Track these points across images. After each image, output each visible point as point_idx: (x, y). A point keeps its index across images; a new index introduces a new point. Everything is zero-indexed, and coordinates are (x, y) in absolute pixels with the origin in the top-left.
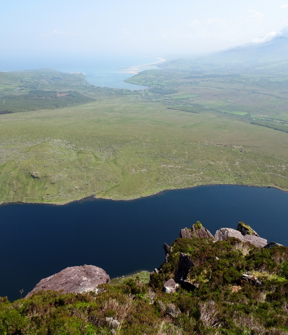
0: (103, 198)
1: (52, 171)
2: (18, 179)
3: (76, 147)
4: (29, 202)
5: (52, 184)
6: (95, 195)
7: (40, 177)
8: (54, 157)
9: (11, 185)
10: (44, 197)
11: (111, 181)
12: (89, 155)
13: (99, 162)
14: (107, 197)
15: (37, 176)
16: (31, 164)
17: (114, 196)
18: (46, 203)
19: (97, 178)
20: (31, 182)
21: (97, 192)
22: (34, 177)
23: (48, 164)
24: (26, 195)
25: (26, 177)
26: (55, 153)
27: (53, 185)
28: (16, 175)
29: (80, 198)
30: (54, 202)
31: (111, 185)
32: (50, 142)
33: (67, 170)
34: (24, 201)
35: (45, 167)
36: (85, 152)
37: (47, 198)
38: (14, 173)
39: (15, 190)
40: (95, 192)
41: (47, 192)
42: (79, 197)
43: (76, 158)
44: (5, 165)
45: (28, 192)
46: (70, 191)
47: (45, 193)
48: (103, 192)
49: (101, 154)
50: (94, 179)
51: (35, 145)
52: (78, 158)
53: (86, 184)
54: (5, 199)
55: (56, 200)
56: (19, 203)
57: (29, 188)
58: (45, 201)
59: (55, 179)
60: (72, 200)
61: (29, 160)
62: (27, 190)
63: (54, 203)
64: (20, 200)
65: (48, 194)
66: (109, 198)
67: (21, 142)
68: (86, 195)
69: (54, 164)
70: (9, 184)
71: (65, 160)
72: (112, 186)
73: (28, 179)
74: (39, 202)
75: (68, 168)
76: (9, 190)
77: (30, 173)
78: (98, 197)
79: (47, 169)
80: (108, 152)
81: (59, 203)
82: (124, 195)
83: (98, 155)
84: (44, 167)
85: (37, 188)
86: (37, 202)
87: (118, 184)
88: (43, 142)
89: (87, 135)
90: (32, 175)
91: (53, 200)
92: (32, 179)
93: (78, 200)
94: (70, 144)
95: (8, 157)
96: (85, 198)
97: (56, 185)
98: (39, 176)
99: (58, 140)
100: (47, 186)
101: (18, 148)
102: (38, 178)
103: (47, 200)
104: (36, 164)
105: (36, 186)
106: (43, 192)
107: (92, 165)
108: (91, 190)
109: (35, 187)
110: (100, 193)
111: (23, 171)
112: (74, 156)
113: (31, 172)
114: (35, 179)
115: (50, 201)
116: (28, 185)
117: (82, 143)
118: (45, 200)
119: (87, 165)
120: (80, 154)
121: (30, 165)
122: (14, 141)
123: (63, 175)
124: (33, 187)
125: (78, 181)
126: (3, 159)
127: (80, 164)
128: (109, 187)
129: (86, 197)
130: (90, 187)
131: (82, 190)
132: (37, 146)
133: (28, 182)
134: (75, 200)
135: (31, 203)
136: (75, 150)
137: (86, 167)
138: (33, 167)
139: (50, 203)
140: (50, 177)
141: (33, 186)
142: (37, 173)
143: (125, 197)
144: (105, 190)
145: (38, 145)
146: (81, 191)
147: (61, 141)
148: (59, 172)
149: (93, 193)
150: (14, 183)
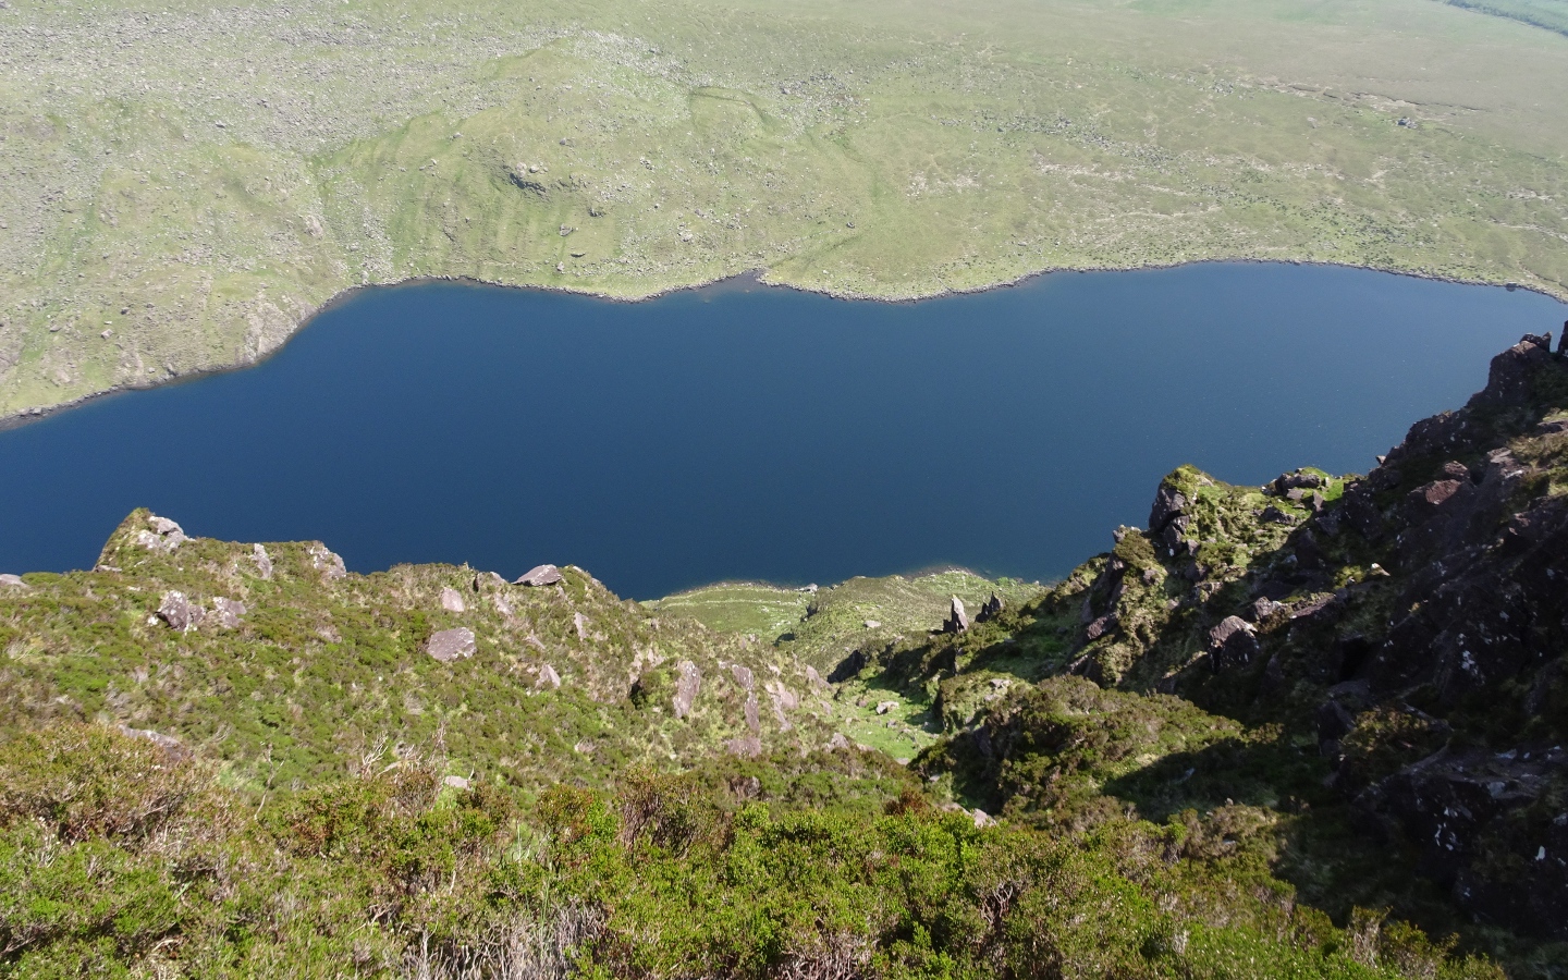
0: (794, 284)
1: (591, 163)
2: (459, 187)
3: (682, 71)
4: (505, 281)
5: (592, 215)
6: (762, 272)
7: (543, 185)
8: (596, 107)
9: (434, 209)
10: (560, 267)
11: (826, 219)
12: (734, 108)
13: (777, 139)
14: (809, 283)
15: (532, 179)
16: (508, 129)
17: (839, 281)
18: (569, 288)
19: (773, 203)
20: (509, 201)
21: (772, 260)
22: (521, 185)
23: (576, 135)
24: (493, 253)
25: (492, 182)
26: (599, 91)
27: (598, 220)
28: (453, 171)
29: (700, 281)
30: (600, 285)
31: (826, 235)
32: (578, 44)
33: (649, 162)
34: (487, 277)
35: (562, 144)
36: (718, 92)
37: (574, 270)
38: (445, 164)
39: (450, 231)
40: (762, 260)
41: (574, 244)
42: (698, 274)
43: (686, 116)
44: (407, 129)
45: (502, 242)
46: (662, 248)
47: (568, 252)
48: (793, 263)
49: (787, 104)
50: (756, 207)
51: (522, 53)
52: (693, 119)
53: (725, 224)
54: (416, 262)
55: (609, 279)
56: (469, 284)
57: (503, 227)
58: (568, 283)
59: (602, 192)
60: (669, 286)
61: (499, 115)
62: (495, 235)
63: (601, 290)
64: (469, 271)
65: (577, 256)
66: (818, 288)
67: (466, 37)
68: (725, 268)
69: (598, 137)
70: (427, 206)
71: (640, 123)
72: (832, 239)
73: (497, 192)
74: (543, 281)
75: (653, 154)
76: (428, 229)
77: (505, 167)
78: (772, 278)
79: (571, 155)
80: (816, 99)
81: (618, 292)
82: (881, 280)
83: (773, 110)
84: (560, 147)
85: (533, 228)
86: (533, 283)
87: (855, 232)
88: (553, 43)
89: (726, 19)
90: (512, 176)
91: (597, 280)
92: (515, 191)
93: (692, 285)
94: (658, 54)
95: (416, 95)
96: (721, 281)
97: (609, 221)
98: (540, 178)
99: (613, 37)
100: (572, 221)
101: (455, 61)
102: (536, 187)
103: (574, 279)
104: (529, 130)
105: (531, 220)
106: (559, 246)
107: (750, 151)
108: (745, 249)
109: (527, 222)
110: (779, 264)
111: (476, 155)
112: (676, 109)
113: (509, 163)
114: (526, 190)
115: (586, 284)
116: (498, 215)
117: (709, 55)
118: (567, 279)
119: (727, 148)
120: (700, 101)
121: (506, 135)
122: (437, 33)
123: (634, 182)
124: (519, 223)
125: (692, 210)
126: (399, 105)
127: (700, 139)
128: (817, 246)
129: (724, 275)
130: (740, 238)
131: (711, 247)
132: (527, 55)
133: (498, 200)
134: (682, 284)
135: (515, 287)
136: (680, 84)
137: (725, 156)
138: (517, 142)
139: (588, 290)
140: (582, 188)
141: (519, 220)
142: (534, 168)
143: (882, 286)
144: (800, 252)
145: (533, 51)
146: (706, 251)
147: (622, 41)
148: (617, 167)
149: (754, 263)
150: (446, 204)
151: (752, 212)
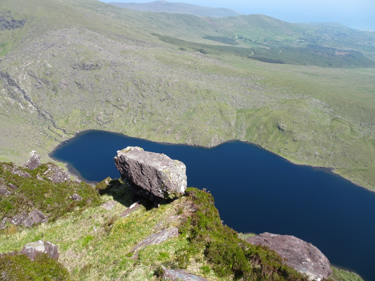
0: (342, 175)
1: (299, 128)
2: (265, 125)
3: (333, 113)
4: (267, 149)
5: (294, 141)
6: (334, 169)
7: (285, 130)
8: (305, 116)
9: (258, 128)
10: (281, 150)
11: (359, 162)
12: (344, 126)
13: (353, 137)
14: (346, 177)
15: (283, 128)
16: (282, 115)
17: (357, 180)
18: (281, 156)
19: (344, 152)
20: (275, 132)
21: (338, 167)
23: (298, 121)
24: (267, 142)
25: (273, 126)
26: (308, 112)
27: (295, 142)
28: (266, 121)
29: (315, 165)
30: (289, 158)
31: (357, 166)
32: (308, 100)
33: (314, 132)
34: (263, 147)
35: (293, 122)
36: (341, 120)
37: (284, 152)
38: (265, 119)
39: (260, 134)
40: (335, 166)
41: (286, 146)
42: (315, 164)
43: (329, 124)
44: (260, 109)
45: (270, 140)
46: (308, 154)
47: (284, 147)
48: (344, 170)
49: (360, 128)
50: (339, 152)
51: (293, 99)
52: (331, 125)
53: (328, 154)
54: (250, 138)
55: (292, 157)
56: (259, 147)
57: (272, 137)
59: (298, 137)
60: (306, 164)
61: (281, 112)
62: (269, 138)
63: (288, 159)
64: (260, 144)
65: (286, 149)
66: (348, 179)
67: (281, 93)
68: (323, 165)
69: (303, 123)
70: (257, 127)
71: (315, 123)
72: (358, 168)
73: (273, 129)
74: (276, 152)
75: (316, 131)
76: (255, 132)
77: (277, 124)
78: (335, 172)
79: (294, 126)
80: (371, 129)
81: (293, 161)
82: (370, 184)
83: (356, 128)
84: (292, 123)
85: (278, 139)
86: (273, 152)
87: (367, 168)
88: (301, 99)
89: (352, 103)
90: (278, 126)
91: (288, 156)
92: (278, 130)
93: (313, 165)
94: (328, 107)
95: (265, 103)
96: (321, 167)
97: (297, 144)
98: (285, 129)
99: (317, 100)
100: (288, 141)
101: (276, 97)
102: (283, 130)
103: (283, 154)
104: (287, 117)
105: (279, 137)
106: (283, 145)
107: (344, 137)
108: (331, 162)
109: (278, 137)
110: (340, 169)
111: (272, 119)
112: (327, 121)
113: (279, 123)
114: (280, 130)
115: (285, 156)
116: (272, 134)
117: (343, 110)
118: (281, 153)
119: (337, 135)
120: (335, 121)
121: (281, 117)
122: (275, 91)
123: (308, 136)
124: (276, 137)
125: (320, 147)
126: (260, 104)
127: (330, 131)
128: (354, 168)
129: (322, 166)
130: (331, 158)
131: (322, 158)
132: (294, 100)
133: (273, 131)
134: (310, 165)
135: (269, 151)
136: (331, 116)
137: (336, 137)
138: (283, 119)
139: (285, 158)
140: (294, 134)
141: (276, 136)
142: (284, 126)
143: (369, 186)
144: (347, 168)
145: (296, 99)
146: (320, 159)
147: (319, 102)
148: (305, 132)
149: (332, 166)
150: (261, 128)
151: (337, 153)
